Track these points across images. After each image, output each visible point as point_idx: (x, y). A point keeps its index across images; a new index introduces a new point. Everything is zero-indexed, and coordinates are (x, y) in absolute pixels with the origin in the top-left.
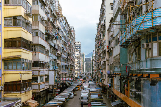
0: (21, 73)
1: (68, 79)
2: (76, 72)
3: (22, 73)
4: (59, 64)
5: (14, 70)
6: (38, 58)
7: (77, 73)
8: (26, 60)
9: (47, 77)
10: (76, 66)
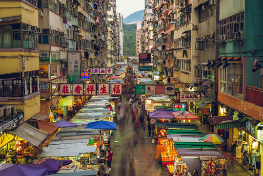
0: (22, 56)
1: (103, 71)
2: (109, 56)
3: (25, 57)
4: (82, 36)
5: (6, 49)
6: (48, 22)
7: (111, 59)
8: (30, 27)
9: (63, 65)
10: (108, 42)
